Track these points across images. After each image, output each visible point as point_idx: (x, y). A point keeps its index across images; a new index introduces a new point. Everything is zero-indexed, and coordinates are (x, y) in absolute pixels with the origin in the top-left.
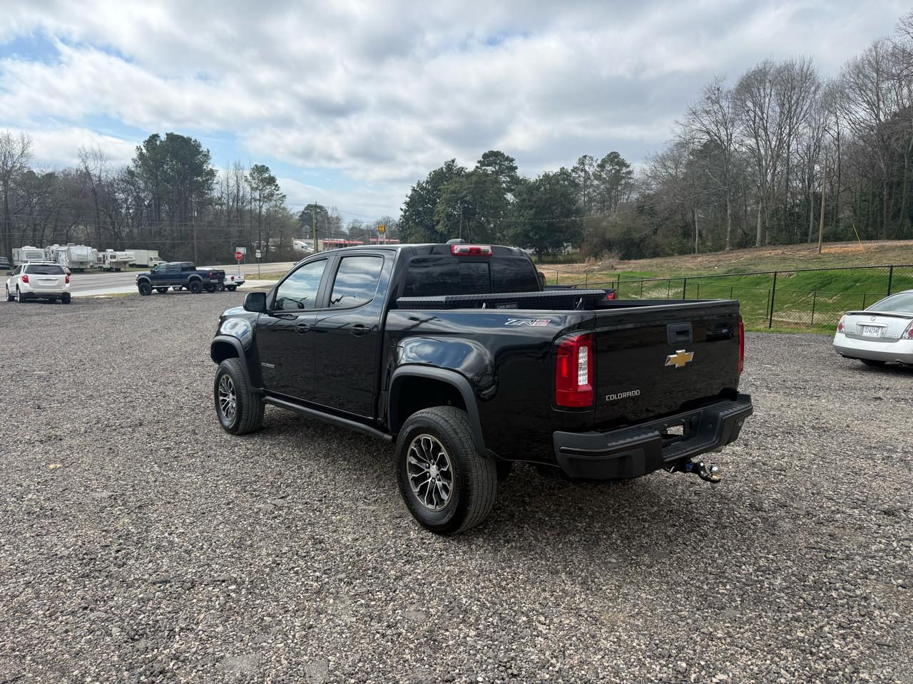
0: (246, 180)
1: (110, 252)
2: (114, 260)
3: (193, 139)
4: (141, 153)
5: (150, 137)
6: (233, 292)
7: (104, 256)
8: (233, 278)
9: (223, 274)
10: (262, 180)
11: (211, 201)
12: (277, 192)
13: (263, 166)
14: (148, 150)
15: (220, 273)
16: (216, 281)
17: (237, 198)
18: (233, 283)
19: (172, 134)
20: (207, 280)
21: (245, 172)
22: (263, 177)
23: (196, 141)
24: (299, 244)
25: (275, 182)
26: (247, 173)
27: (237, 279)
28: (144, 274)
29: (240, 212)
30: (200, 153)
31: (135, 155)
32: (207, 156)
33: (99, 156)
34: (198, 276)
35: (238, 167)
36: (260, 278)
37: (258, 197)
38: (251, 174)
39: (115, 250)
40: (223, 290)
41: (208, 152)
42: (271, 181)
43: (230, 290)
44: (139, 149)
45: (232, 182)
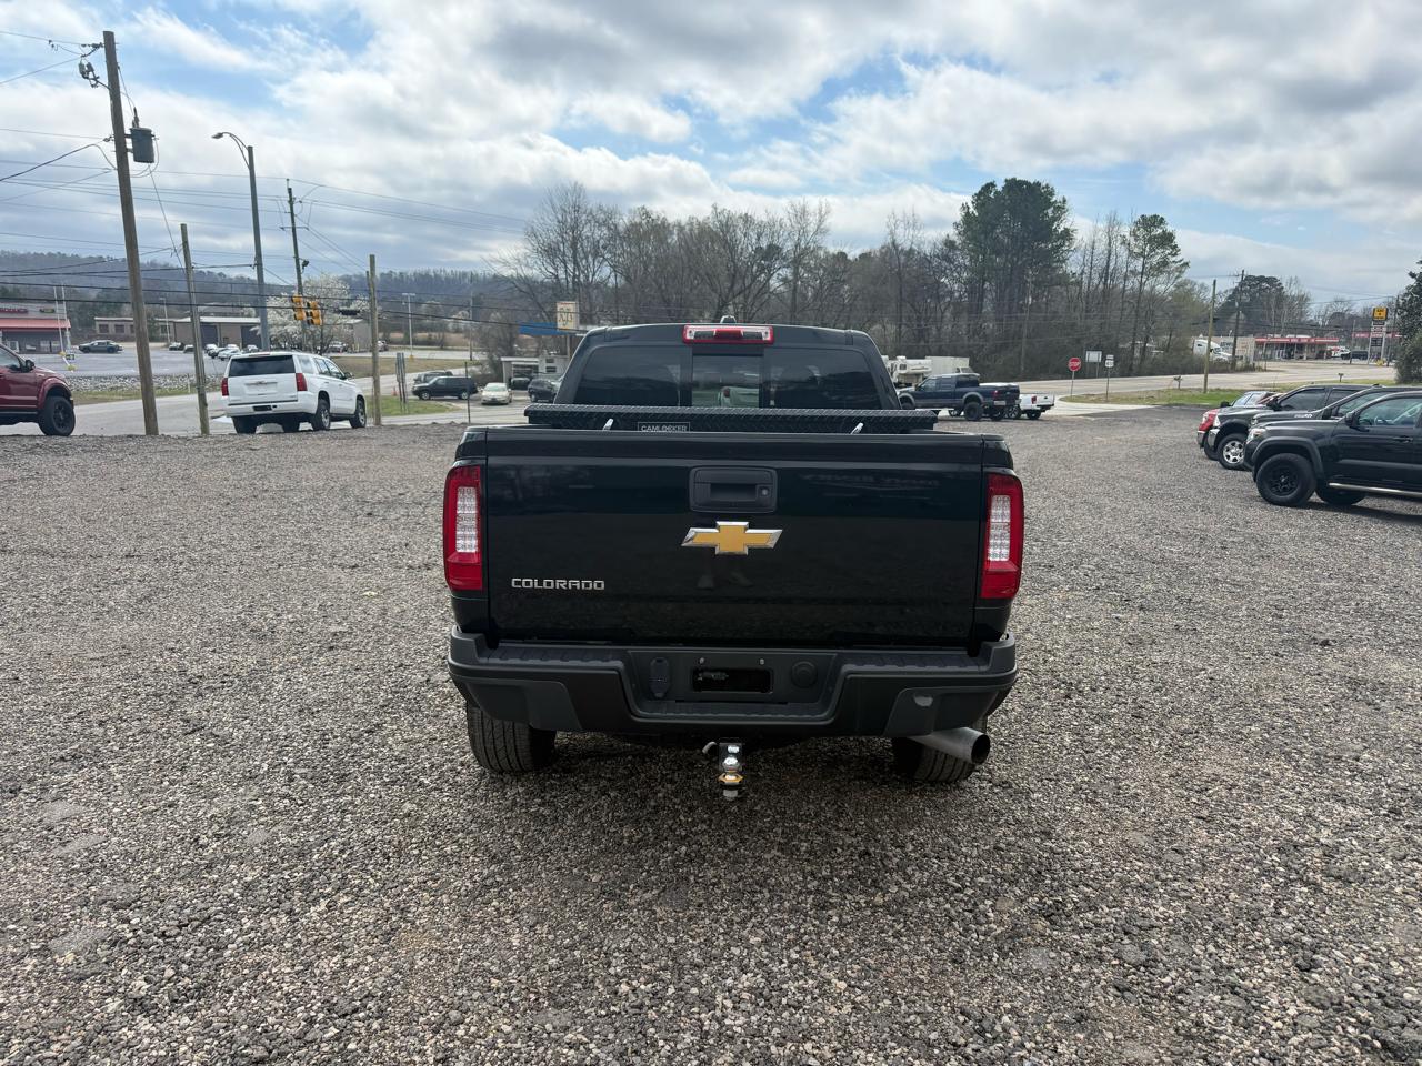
0: (1123, 243)
1: (902, 359)
2: (903, 372)
3: (1044, 185)
4: (968, 213)
5: (983, 188)
6: (1035, 422)
7: (892, 365)
8: (1034, 399)
9: (1016, 392)
10: (1150, 240)
11: (1064, 280)
12: (1174, 259)
13: (1156, 216)
14: (976, 208)
15: (1011, 391)
16: (1003, 403)
17: (1106, 274)
18: (1034, 407)
19: (1014, 179)
20: (990, 400)
21: (1122, 228)
22: (1155, 236)
23: (1047, 186)
24: (1201, 345)
25: (1172, 241)
26: (1126, 231)
27: (1041, 400)
28: (907, 392)
29: (1106, 293)
30: (1050, 204)
31: (958, 216)
32: (1060, 209)
33: (913, 223)
34: (978, 394)
35: (1113, 223)
36: (1107, 402)
37: (1140, 269)
38: (1133, 233)
39: (908, 358)
40: (1018, 418)
41: (1065, 201)
42: (1167, 239)
43: (1030, 418)
44: (965, 207)
45: (1101, 247)
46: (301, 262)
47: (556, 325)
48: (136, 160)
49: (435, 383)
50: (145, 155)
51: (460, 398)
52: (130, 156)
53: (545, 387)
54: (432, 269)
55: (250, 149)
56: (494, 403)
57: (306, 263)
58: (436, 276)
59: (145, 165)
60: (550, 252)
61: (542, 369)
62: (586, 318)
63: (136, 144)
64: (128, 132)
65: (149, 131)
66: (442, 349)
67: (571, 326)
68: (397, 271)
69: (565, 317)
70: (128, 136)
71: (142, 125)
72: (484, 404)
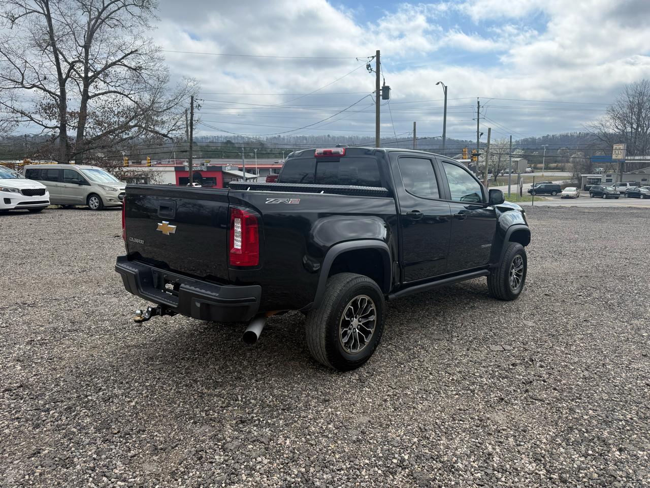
46: (480, 134)
47: (612, 156)
48: (383, 99)
49: (539, 187)
50: (386, 97)
51: (552, 195)
52: (381, 97)
53: (599, 190)
54: (570, 132)
55: (446, 87)
56: (568, 197)
57: (482, 134)
58: (572, 135)
59: (387, 100)
60: (623, 119)
61: (604, 180)
62: (629, 152)
63: (383, 92)
64: (381, 88)
65: (389, 87)
66: (562, 171)
67: (620, 157)
68: (551, 134)
69: (617, 152)
70: (381, 90)
71: (386, 85)
72: (562, 198)
